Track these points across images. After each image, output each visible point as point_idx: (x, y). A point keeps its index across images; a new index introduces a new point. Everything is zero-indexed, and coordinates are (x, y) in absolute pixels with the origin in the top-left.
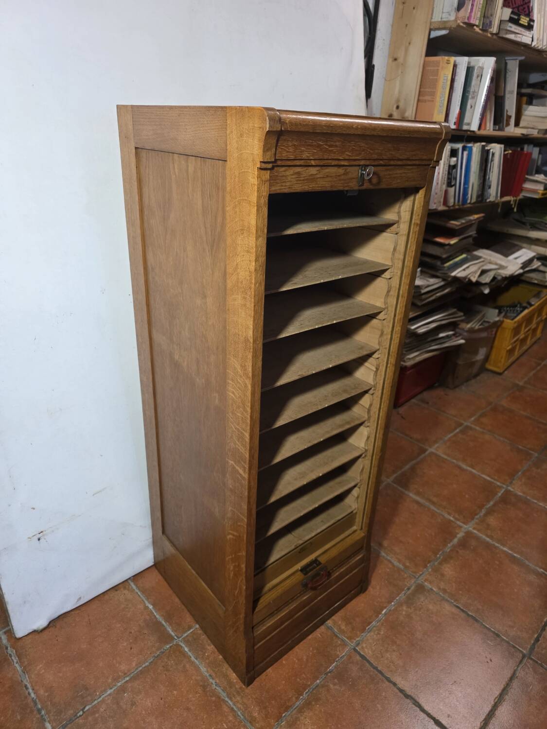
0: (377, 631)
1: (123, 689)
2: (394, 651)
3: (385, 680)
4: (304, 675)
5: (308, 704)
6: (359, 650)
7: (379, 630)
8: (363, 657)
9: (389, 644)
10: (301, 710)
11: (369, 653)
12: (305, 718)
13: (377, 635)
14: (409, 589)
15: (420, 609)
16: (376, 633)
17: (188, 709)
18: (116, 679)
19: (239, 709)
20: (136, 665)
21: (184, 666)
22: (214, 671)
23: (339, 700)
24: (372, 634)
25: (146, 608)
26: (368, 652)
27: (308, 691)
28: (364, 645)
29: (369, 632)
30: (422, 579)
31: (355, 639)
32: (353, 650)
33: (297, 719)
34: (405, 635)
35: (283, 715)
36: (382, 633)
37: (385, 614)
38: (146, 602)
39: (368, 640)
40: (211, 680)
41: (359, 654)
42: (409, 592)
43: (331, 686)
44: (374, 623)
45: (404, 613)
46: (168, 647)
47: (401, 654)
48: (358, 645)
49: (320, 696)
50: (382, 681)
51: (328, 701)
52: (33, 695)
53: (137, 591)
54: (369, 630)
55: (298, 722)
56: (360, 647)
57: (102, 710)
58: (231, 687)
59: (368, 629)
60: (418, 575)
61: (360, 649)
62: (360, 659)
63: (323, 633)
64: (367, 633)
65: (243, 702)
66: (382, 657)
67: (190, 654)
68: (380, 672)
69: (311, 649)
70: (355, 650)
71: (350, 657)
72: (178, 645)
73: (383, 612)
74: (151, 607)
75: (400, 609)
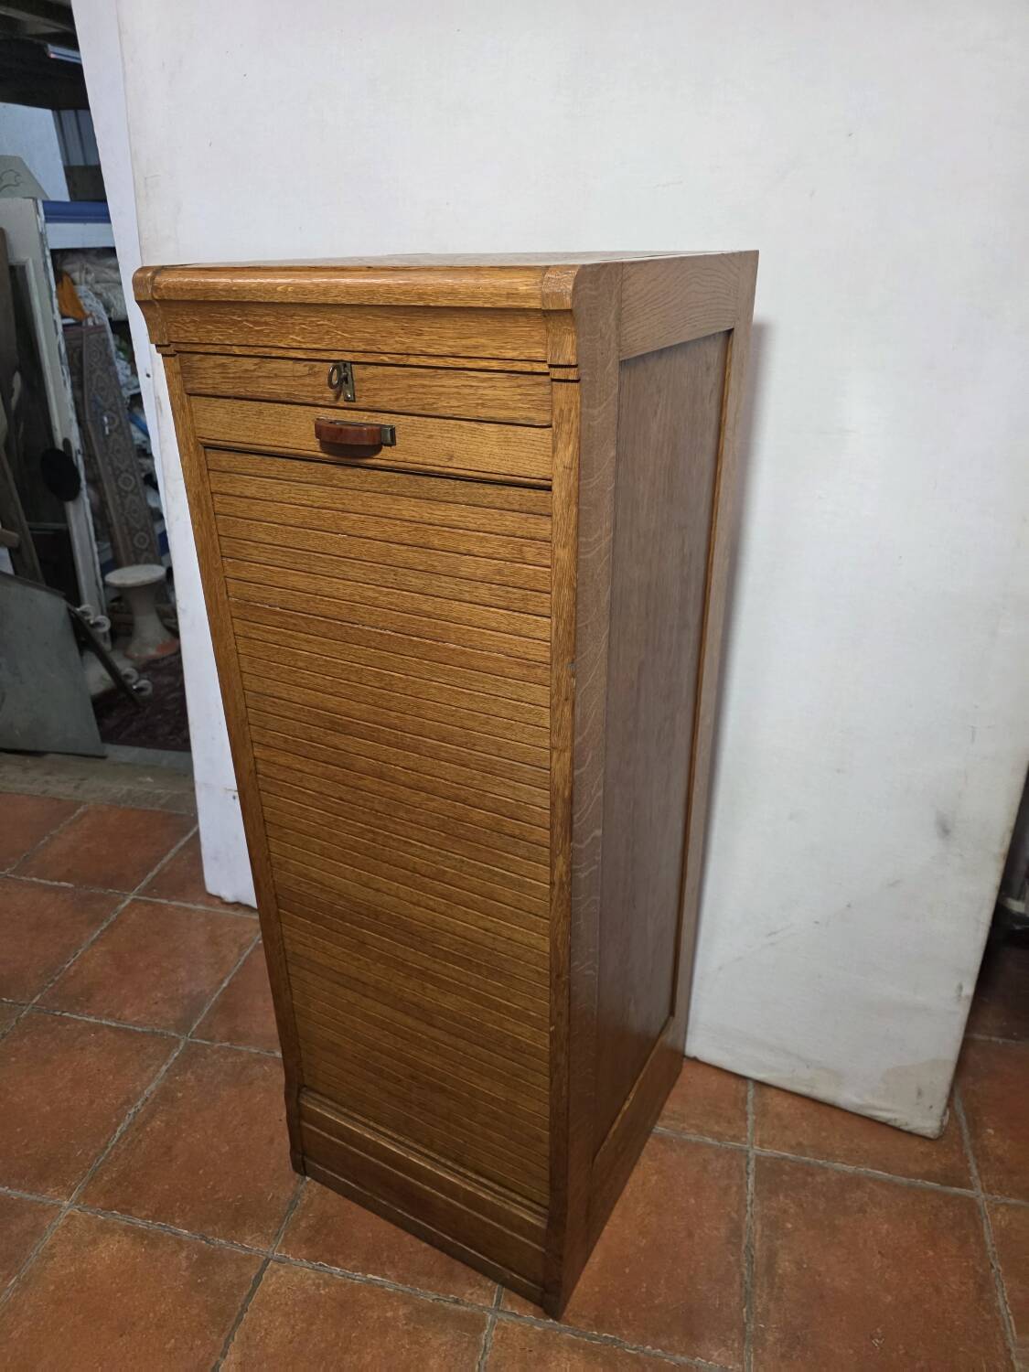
0: (321, 1281)
1: (96, 1028)
2: (293, 1327)
3: (225, 1335)
4: (188, 1207)
5: (141, 1236)
6: (268, 1267)
7: (327, 1284)
8: (258, 1278)
9: (302, 1312)
10: (127, 1230)
11: (269, 1286)
12: (119, 1242)
13: (314, 1284)
14: (456, 1302)
15: (417, 1343)
16: (317, 1281)
17: (92, 1102)
18: (110, 1016)
19: (109, 1154)
20: (135, 1021)
21: (150, 1066)
22: (155, 1098)
23: (164, 1276)
24: (313, 1276)
25: (222, 982)
26: (270, 1283)
27: (164, 1226)
28: (282, 1273)
29: (313, 1268)
30: (501, 1320)
31: (287, 1253)
32: (264, 1258)
33: (113, 1232)
34: (338, 1335)
35: (115, 1212)
36: (322, 1292)
37: (370, 1282)
38: (230, 977)
39: (296, 1273)
40: (139, 1103)
41: (263, 1270)
42: (446, 1304)
43: (184, 1254)
44: (339, 1270)
45: (389, 1314)
46: (173, 1034)
47: (291, 1342)
48: (279, 1261)
49: (161, 1245)
50: (223, 1330)
51: (156, 1261)
52: (67, 966)
53: (243, 958)
54: (318, 1267)
55: (108, 1236)
56: (276, 1266)
57: (68, 1027)
58: (137, 1129)
59: (320, 1265)
60: (509, 1308)
61: (271, 1268)
62: (253, 1277)
63: (278, 1198)
64: (310, 1266)
65: (120, 1155)
66: (271, 1311)
67: (171, 1061)
68: (239, 1320)
69: (240, 1196)
70: (268, 1260)
71: (249, 1259)
72: (178, 1042)
73: (370, 1276)
74: (224, 985)
75: (395, 1304)
